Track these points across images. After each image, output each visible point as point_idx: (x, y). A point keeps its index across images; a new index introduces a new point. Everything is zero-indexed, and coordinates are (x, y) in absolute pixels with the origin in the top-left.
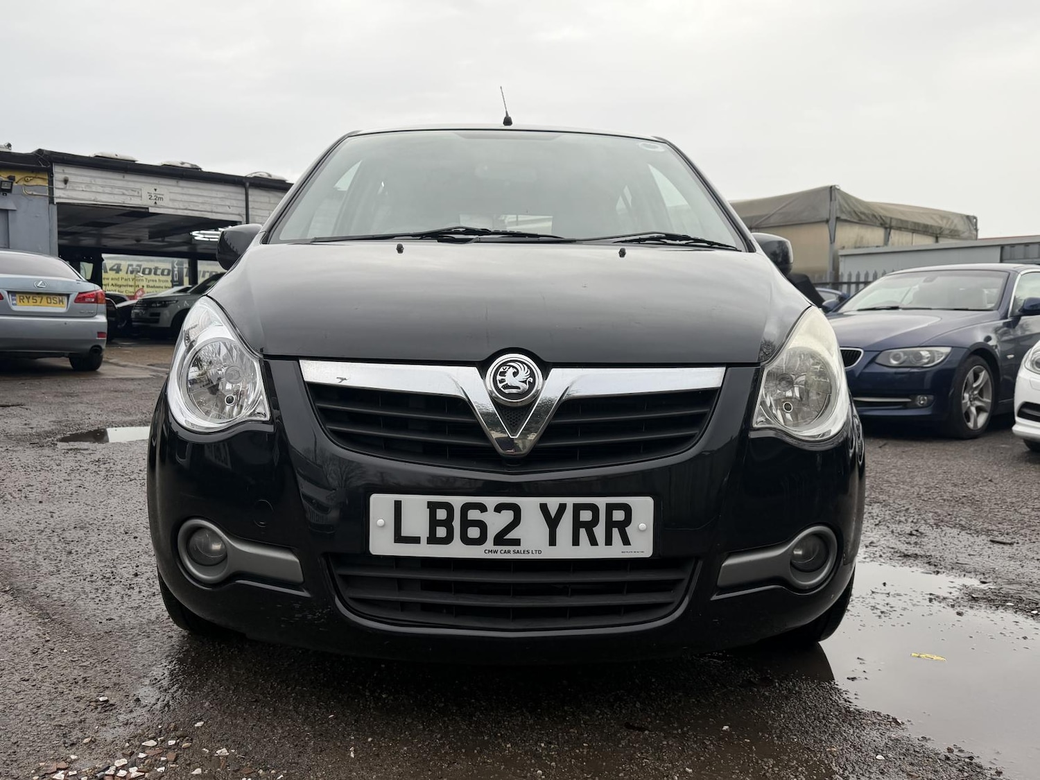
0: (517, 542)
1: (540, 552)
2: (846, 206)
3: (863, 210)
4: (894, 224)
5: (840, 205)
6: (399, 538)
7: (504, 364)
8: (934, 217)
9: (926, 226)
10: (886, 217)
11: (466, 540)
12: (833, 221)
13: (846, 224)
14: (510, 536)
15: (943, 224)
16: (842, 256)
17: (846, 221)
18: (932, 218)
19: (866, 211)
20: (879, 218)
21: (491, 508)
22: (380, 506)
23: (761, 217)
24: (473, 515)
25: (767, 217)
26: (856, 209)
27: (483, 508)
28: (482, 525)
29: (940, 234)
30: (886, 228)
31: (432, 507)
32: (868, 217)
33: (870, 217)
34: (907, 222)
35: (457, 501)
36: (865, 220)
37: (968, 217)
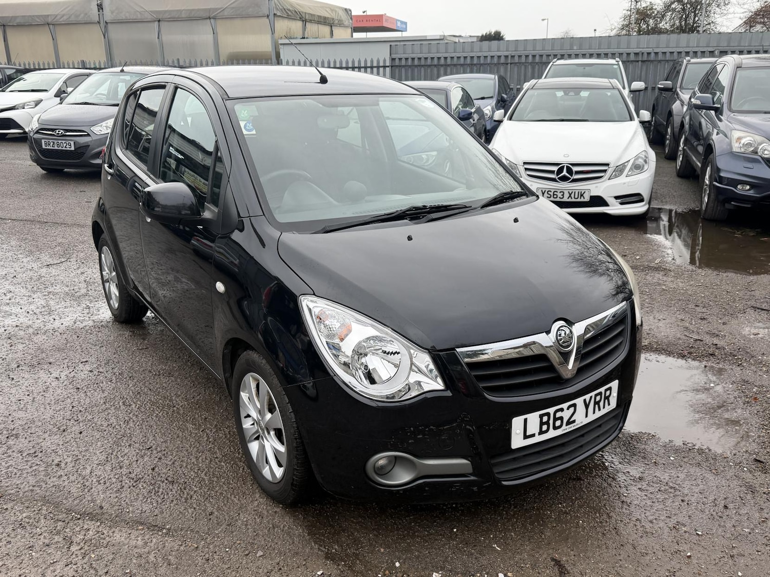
0: (574, 421)
1: (582, 422)
2: (279, 5)
3: (289, 7)
4: (307, 17)
5: (275, 4)
6: (526, 437)
7: (558, 330)
8: (327, 10)
9: (325, 18)
10: (302, 12)
11: (555, 428)
12: (271, 17)
13: (280, 18)
14: (571, 420)
15: (333, 15)
16: (281, 44)
17: (280, 16)
18: (326, 11)
19: (291, 9)
20: (299, 13)
21: (565, 409)
22: (517, 423)
23: (216, 9)
24: (559, 415)
25: (221, 10)
26: (285, 7)
27: (562, 410)
28: (561, 418)
29: (333, 24)
30: (303, 21)
31: (541, 416)
32: (292, 13)
33: (293, 13)
34: (314, 15)
35: (551, 410)
36: (290, 16)
37: (346, 9)
